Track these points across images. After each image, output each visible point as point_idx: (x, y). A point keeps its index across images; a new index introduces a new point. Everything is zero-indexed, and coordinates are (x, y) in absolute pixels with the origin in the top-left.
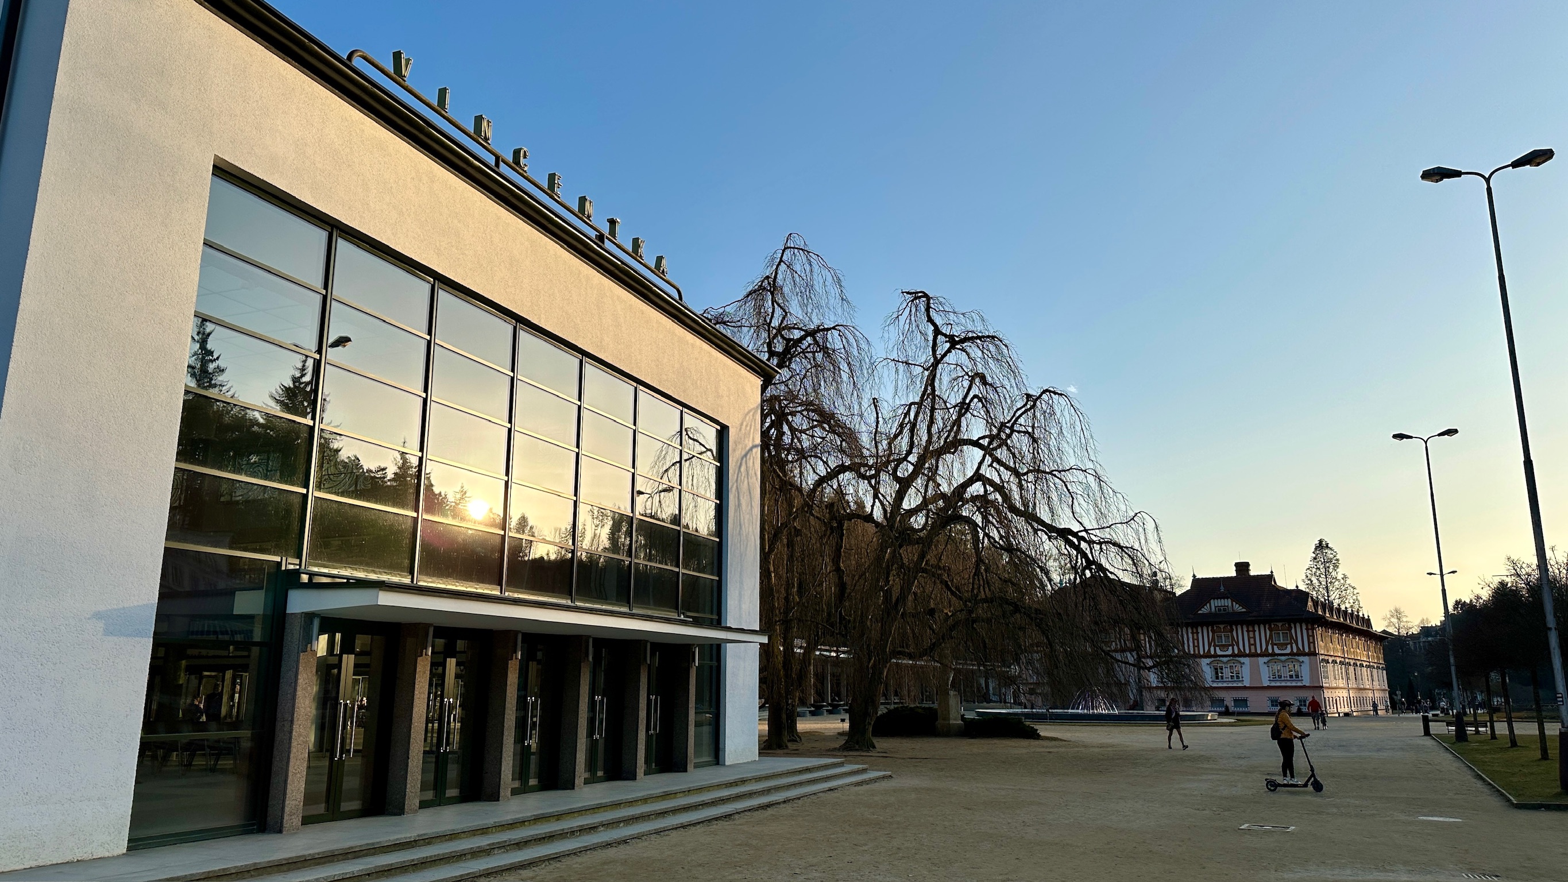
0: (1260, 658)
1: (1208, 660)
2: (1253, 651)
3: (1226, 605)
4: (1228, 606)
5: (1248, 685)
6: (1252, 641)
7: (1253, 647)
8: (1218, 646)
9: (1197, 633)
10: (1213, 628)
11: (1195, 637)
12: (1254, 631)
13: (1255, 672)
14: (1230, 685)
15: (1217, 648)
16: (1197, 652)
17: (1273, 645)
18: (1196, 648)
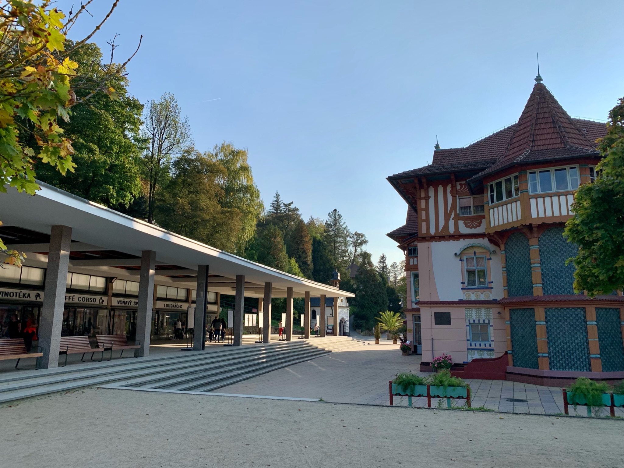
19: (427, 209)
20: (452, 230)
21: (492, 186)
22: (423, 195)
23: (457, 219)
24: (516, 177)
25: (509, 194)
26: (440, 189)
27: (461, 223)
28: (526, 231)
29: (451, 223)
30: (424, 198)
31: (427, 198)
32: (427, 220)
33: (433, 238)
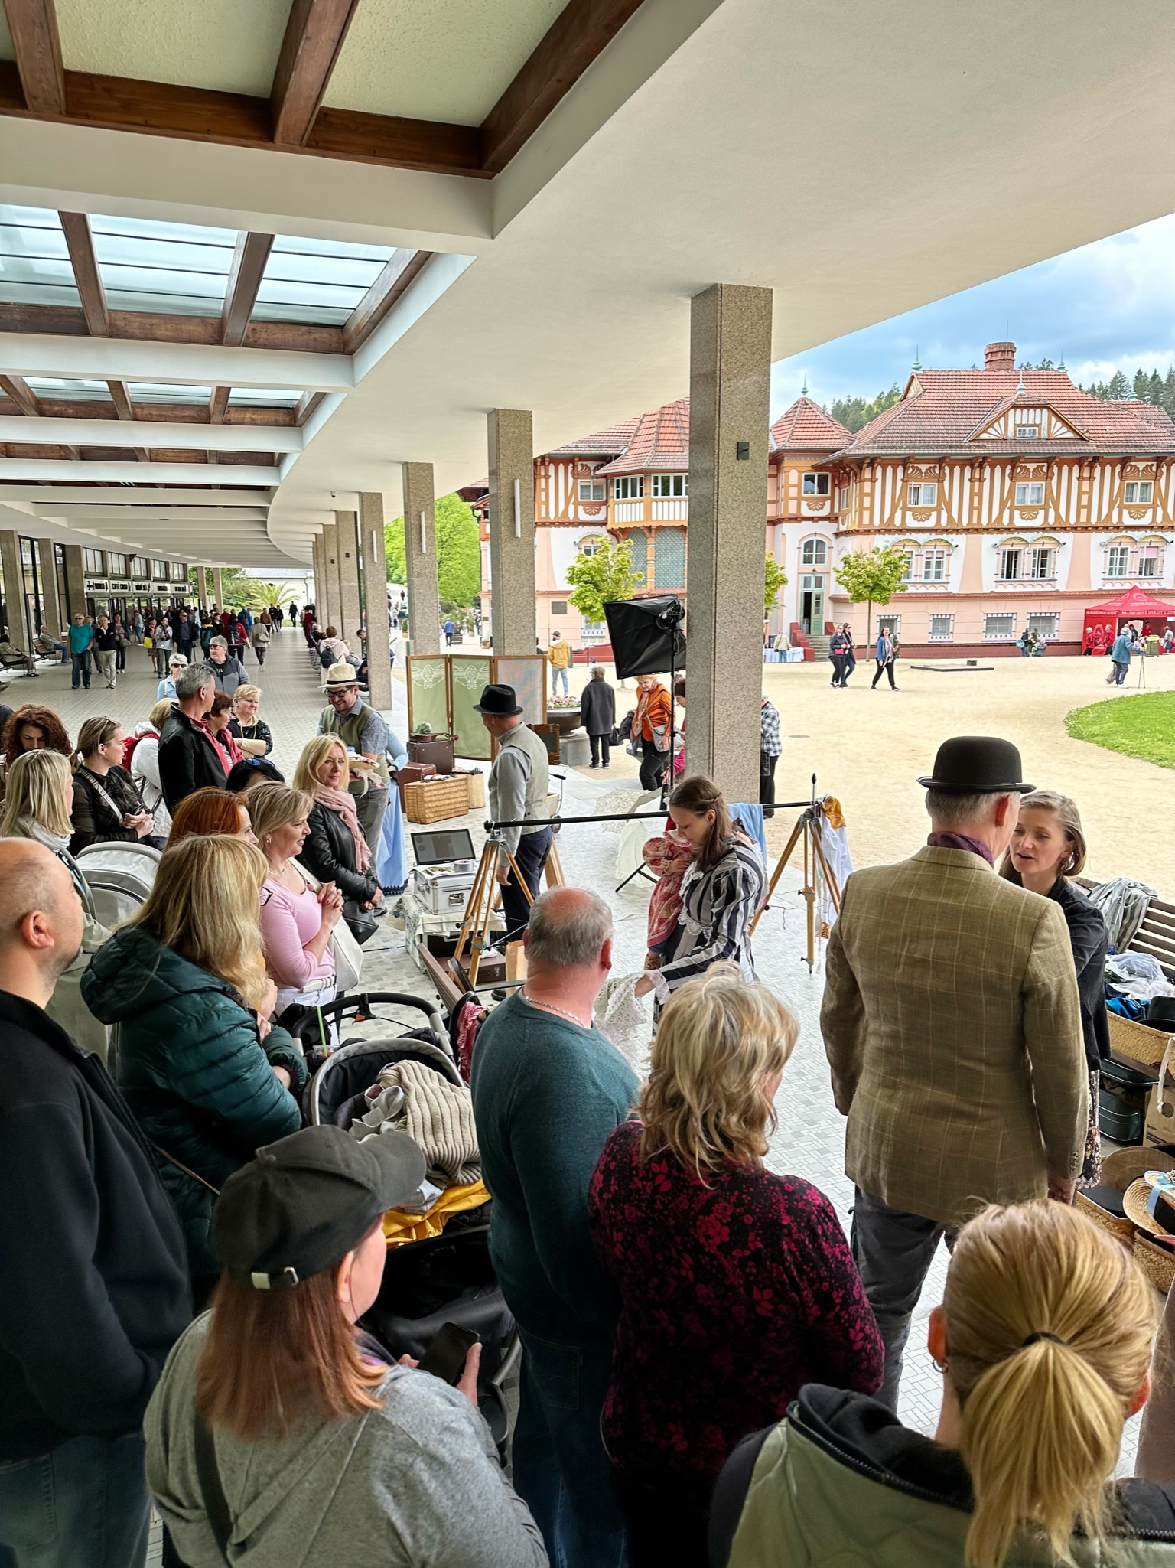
0: (1094, 535)
1: (996, 538)
2: (1083, 519)
3: (1038, 422)
4: (1039, 426)
5: (1062, 589)
6: (1084, 502)
7: (1084, 512)
8: (1018, 508)
9: (981, 480)
10: (1013, 469)
11: (976, 490)
12: (1091, 478)
13: (1079, 564)
14: (1029, 589)
15: (1017, 513)
16: (975, 521)
17: (1121, 508)
18: (975, 513)
19: (547, 490)
20: (571, 516)
21: (618, 481)
22: (543, 474)
23: (577, 504)
24: (641, 479)
25: (634, 495)
26: (561, 467)
27: (580, 508)
28: (646, 531)
29: (571, 508)
30: (544, 477)
31: (547, 477)
32: (547, 503)
33: (553, 524)
